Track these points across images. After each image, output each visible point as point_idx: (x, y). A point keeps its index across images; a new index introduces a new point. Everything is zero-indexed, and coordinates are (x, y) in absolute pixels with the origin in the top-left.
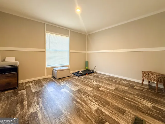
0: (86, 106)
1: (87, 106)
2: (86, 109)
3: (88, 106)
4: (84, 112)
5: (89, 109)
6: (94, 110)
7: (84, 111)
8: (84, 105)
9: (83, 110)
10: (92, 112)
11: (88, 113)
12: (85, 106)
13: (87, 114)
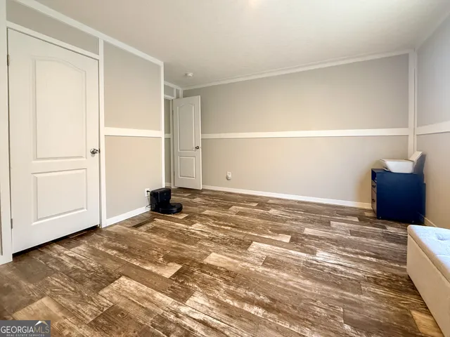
0: (221, 298)
1: (217, 300)
2: (218, 290)
3: (214, 299)
4: (219, 281)
5: (211, 292)
6: (196, 294)
7: (223, 283)
8: (229, 301)
9: (225, 286)
10: (200, 287)
11: (212, 282)
12: (225, 298)
13: (214, 280)
